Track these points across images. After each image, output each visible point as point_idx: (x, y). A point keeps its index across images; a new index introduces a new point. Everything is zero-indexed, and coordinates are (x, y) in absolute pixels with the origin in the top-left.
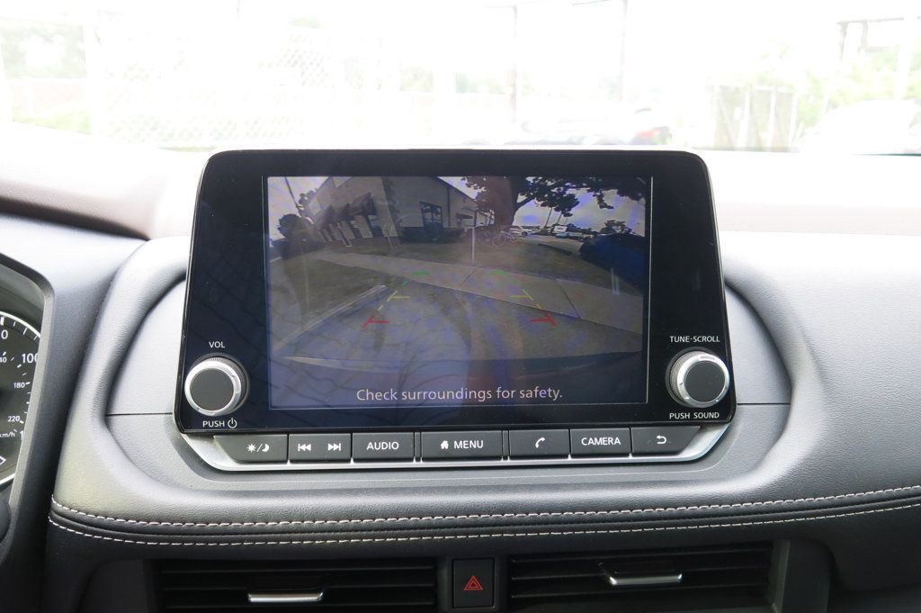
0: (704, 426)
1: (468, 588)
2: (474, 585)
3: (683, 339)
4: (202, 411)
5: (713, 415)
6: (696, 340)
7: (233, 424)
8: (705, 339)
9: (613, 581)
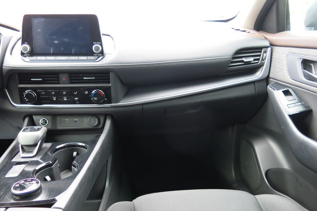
0: (99, 57)
1: (63, 79)
2: (64, 79)
3: (96, 43)
4: (24, 52)
5: (101, 55)
6: (97, 43)
7: (29, 55)
8: (99, 43)
9: (84, 78)
